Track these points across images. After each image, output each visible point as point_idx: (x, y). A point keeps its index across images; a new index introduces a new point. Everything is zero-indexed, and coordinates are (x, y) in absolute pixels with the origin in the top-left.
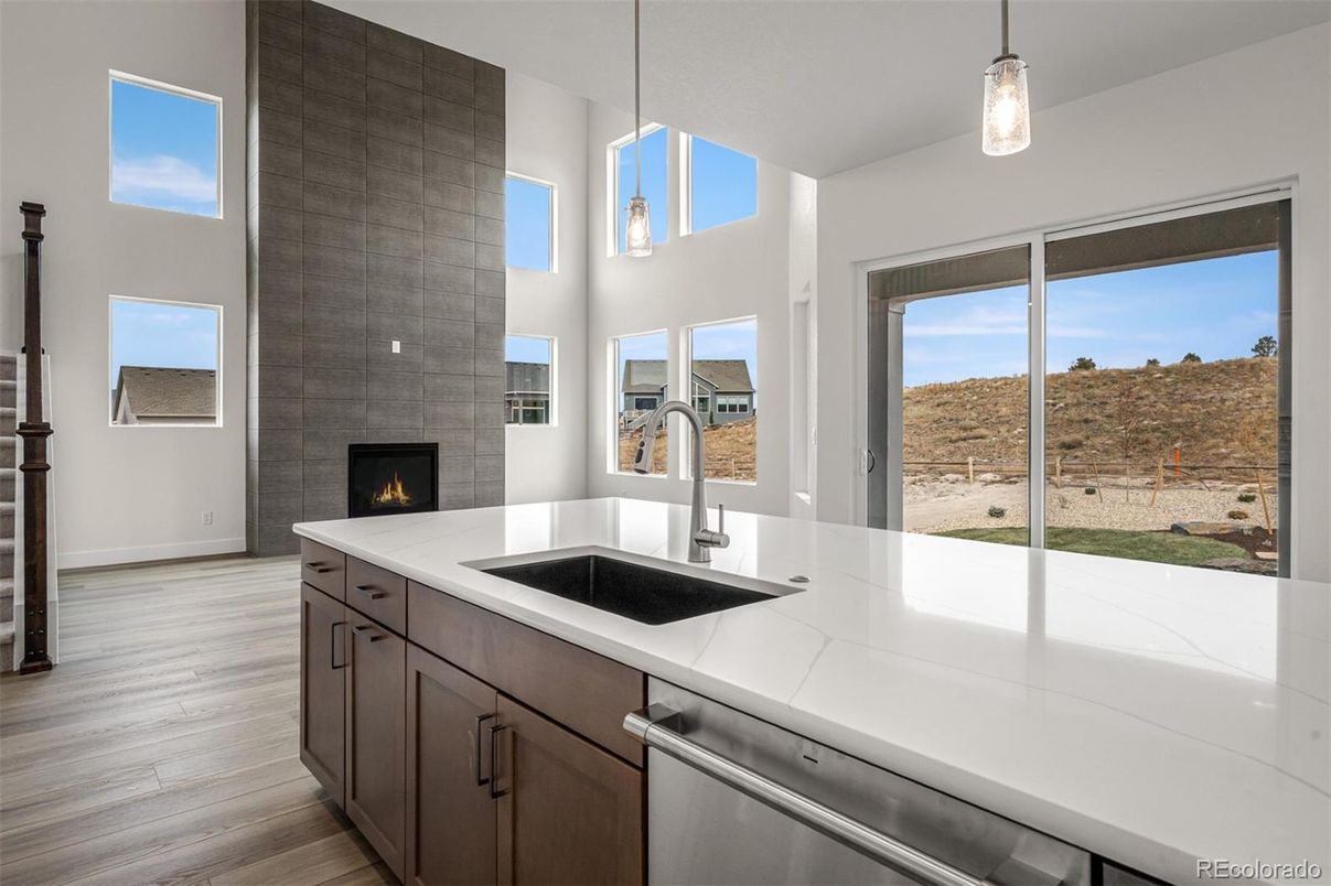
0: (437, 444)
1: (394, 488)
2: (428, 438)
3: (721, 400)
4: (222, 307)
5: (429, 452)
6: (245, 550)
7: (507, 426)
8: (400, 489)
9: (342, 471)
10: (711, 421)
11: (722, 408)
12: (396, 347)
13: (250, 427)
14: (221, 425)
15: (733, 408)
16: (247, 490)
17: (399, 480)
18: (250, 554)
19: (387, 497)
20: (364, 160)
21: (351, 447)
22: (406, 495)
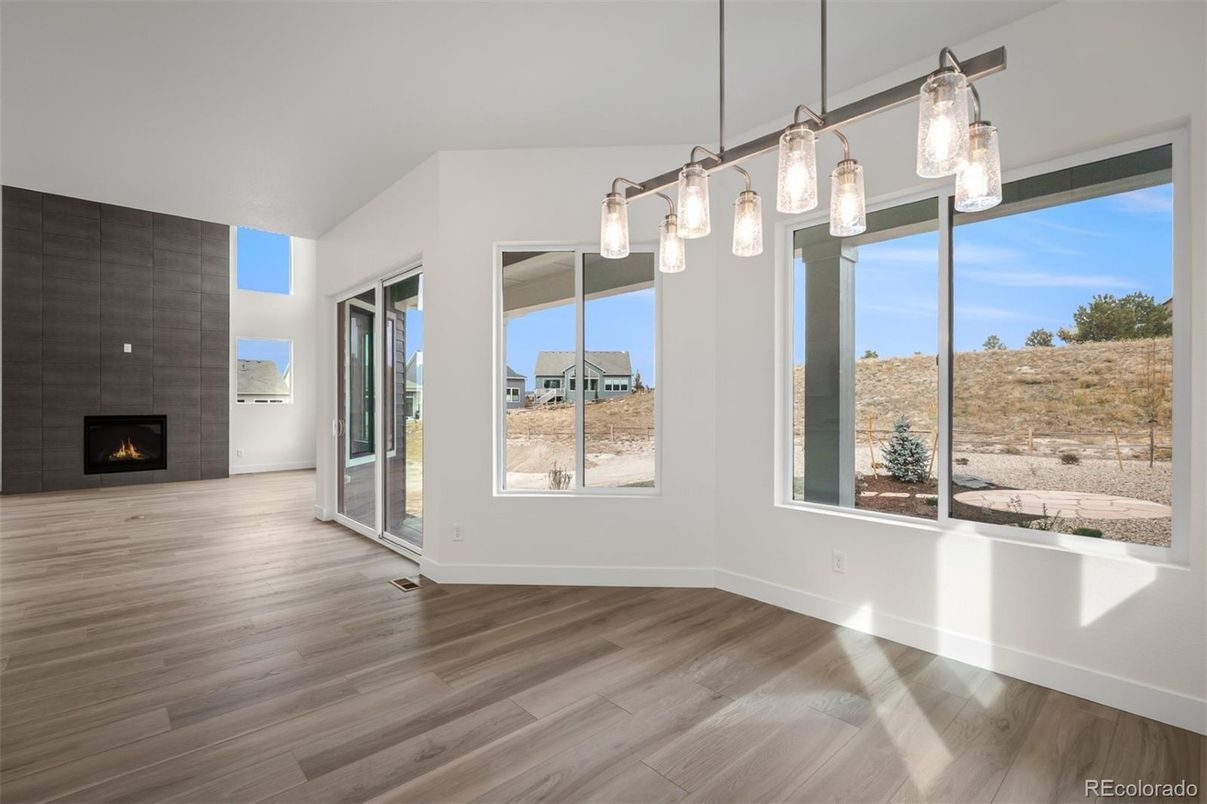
0: (165, 415)
1: (127, 448)
2: (156, 412)
3: (608, 381)
5: (159, 422)
8: (132, 449)
10: (596, 397)
11: (608, 387)
12: (128, 348)
15: (616, 387)
17: (131, 442)
19: (122, 453)
21: (87, 418)
22: (138, 454)
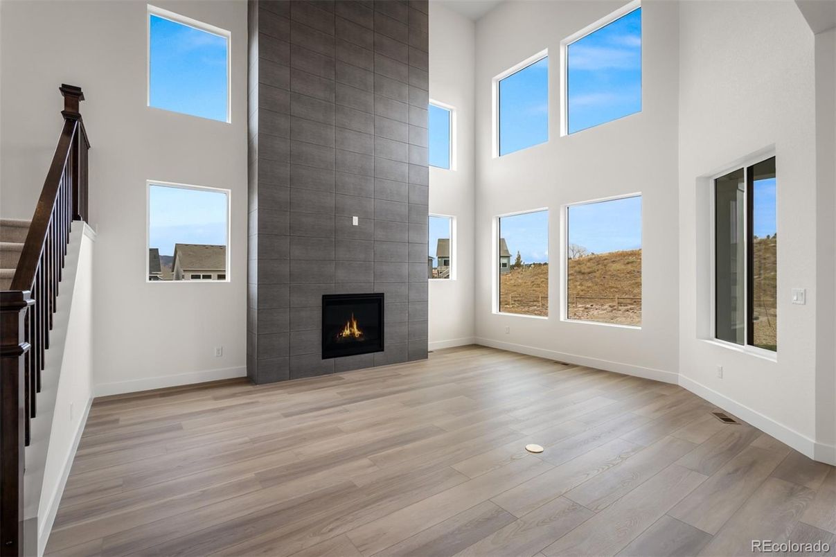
0: (383, 294)
1: (351, 326)
2: (377, 290)
4: (230, 191)
5: (376, 301)
6: (246, 375)
7: (429, 280)
8: (355, 326)
9: (317, 315)
12: (355, 221)
13: (250, 282)
14: (229, 281)
16: (248, 331)
17: (355, 320)
18: (250, 380)
19: (347, 332)
20: (333, 79)
21: (325, 297)
22: (359, 331)
